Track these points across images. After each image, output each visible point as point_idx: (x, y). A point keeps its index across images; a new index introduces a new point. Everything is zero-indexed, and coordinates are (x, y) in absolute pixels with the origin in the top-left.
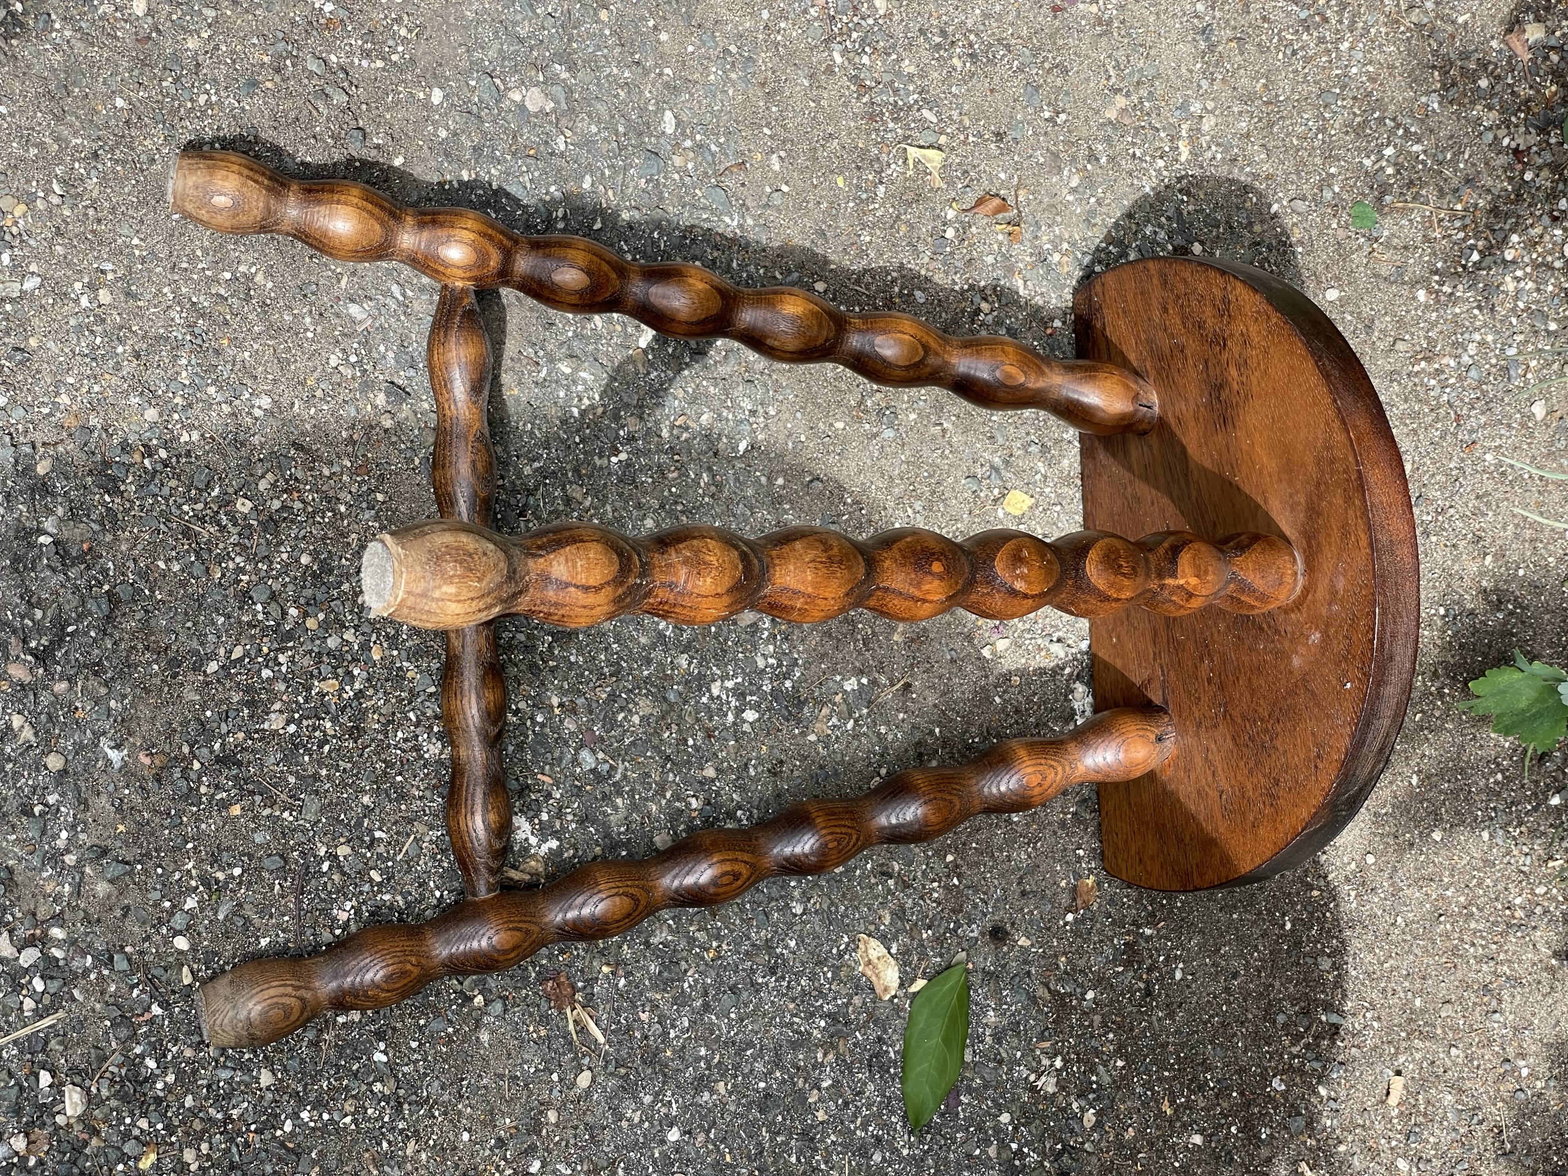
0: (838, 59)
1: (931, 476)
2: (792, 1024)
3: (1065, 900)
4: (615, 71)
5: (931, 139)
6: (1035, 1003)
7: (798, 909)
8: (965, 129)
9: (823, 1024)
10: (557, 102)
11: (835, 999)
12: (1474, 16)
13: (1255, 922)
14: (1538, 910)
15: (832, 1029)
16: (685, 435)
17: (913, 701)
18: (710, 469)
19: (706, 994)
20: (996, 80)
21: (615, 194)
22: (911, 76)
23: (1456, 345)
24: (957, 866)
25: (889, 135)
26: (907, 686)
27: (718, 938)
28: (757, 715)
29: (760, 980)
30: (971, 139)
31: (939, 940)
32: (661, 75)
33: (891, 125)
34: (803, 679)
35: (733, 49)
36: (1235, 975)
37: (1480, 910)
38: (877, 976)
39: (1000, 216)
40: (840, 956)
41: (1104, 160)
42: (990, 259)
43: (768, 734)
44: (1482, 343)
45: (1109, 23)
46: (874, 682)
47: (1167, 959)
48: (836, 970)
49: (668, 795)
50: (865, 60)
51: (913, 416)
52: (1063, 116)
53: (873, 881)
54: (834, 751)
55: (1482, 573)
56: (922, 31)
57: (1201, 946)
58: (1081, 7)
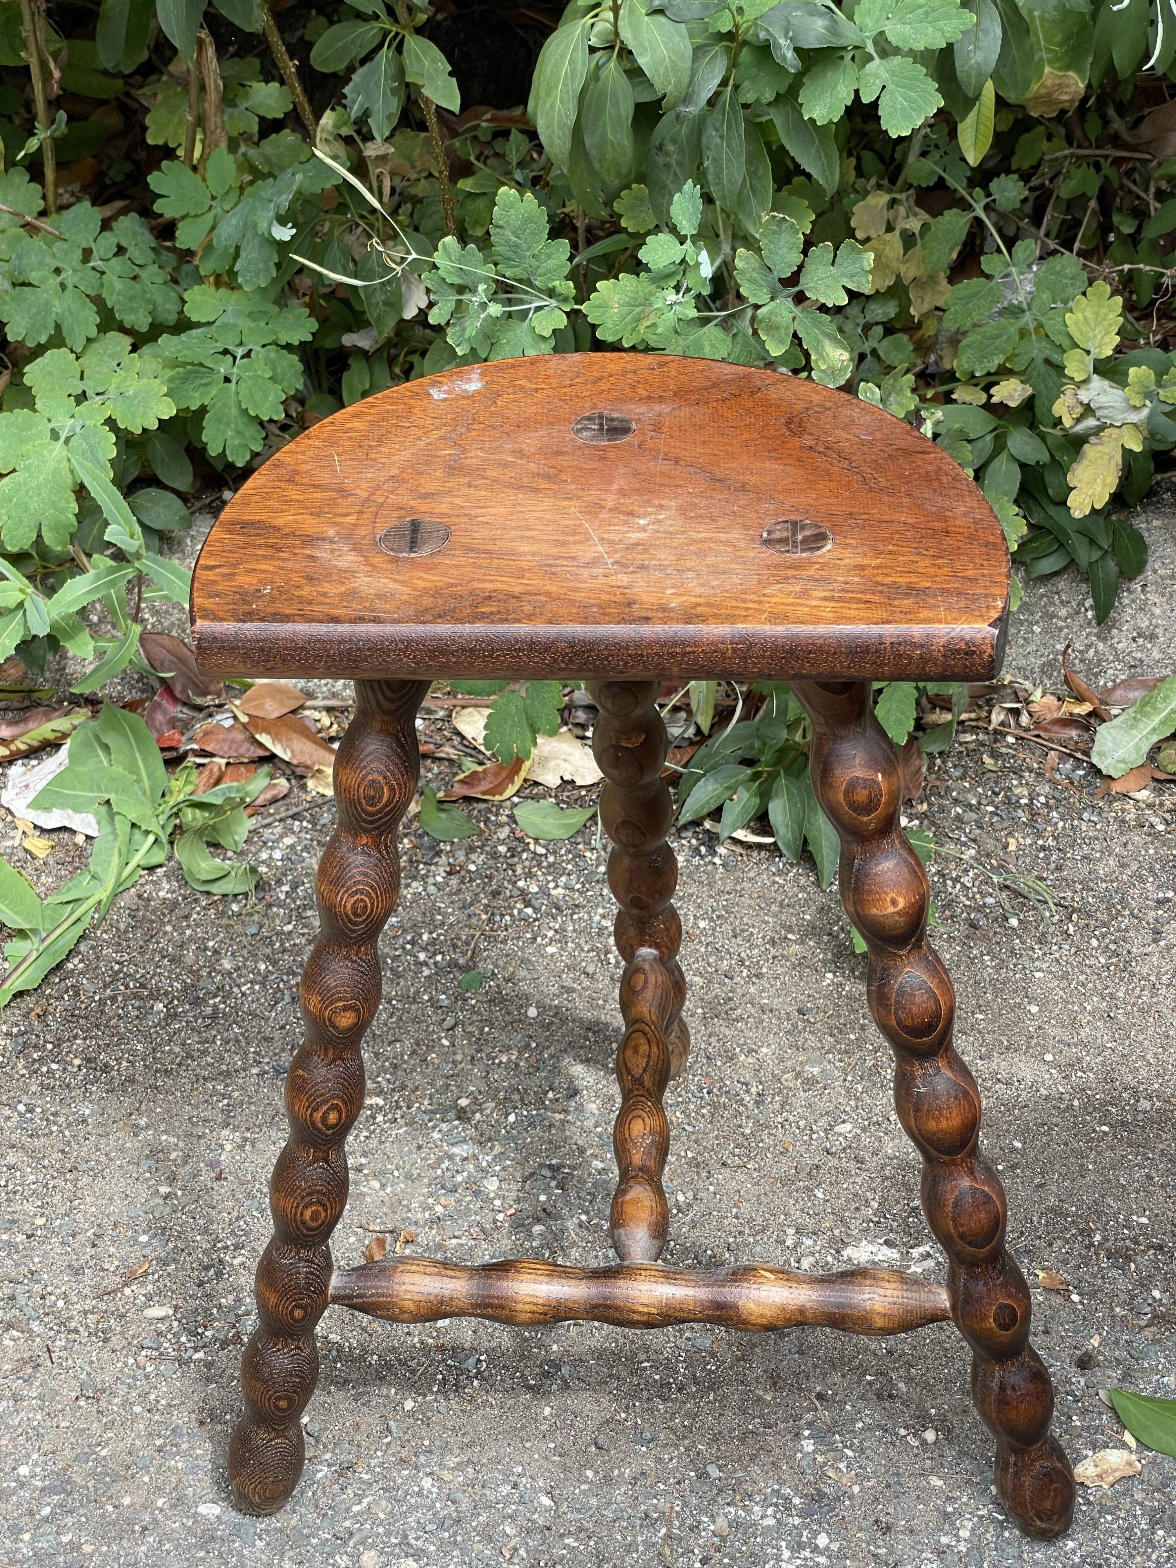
0: (200, 1355)
3: (1056, 1299)
4: (143, 1548)
6: (1159, 1341)
9: (1161, 1533)
11: (1135, 1516)
13: (1099, 1154)
14: (1113, 947)
15: (1167, 1524)
16: (522, 1552)
17: (835, 1394)
18: (562, 1536)
23: (600, 934)
26: (820, 1397)
28: (824, 1534)
31: (1084, 1412)
32: (161, 1510)
34: (795, 1489)
35: (159, 1442)
36: (1149, 1177)
37: (1107, 987)
38: (1115, 1471)
39: (388, 1248)
40: (1089, 1504)
41: (363, 1161)
43: (845, 1528)
44: (603, 917)
45: (245, 1139)
46: (810, 1425)
47: (1128, 1228)
48: (1104, 1511)
50: (209, 1334)
54: (874, 1472)
55: (803, 943)
56: (200, 1285)
57: (1117, 1199)
58: (223, 1158)
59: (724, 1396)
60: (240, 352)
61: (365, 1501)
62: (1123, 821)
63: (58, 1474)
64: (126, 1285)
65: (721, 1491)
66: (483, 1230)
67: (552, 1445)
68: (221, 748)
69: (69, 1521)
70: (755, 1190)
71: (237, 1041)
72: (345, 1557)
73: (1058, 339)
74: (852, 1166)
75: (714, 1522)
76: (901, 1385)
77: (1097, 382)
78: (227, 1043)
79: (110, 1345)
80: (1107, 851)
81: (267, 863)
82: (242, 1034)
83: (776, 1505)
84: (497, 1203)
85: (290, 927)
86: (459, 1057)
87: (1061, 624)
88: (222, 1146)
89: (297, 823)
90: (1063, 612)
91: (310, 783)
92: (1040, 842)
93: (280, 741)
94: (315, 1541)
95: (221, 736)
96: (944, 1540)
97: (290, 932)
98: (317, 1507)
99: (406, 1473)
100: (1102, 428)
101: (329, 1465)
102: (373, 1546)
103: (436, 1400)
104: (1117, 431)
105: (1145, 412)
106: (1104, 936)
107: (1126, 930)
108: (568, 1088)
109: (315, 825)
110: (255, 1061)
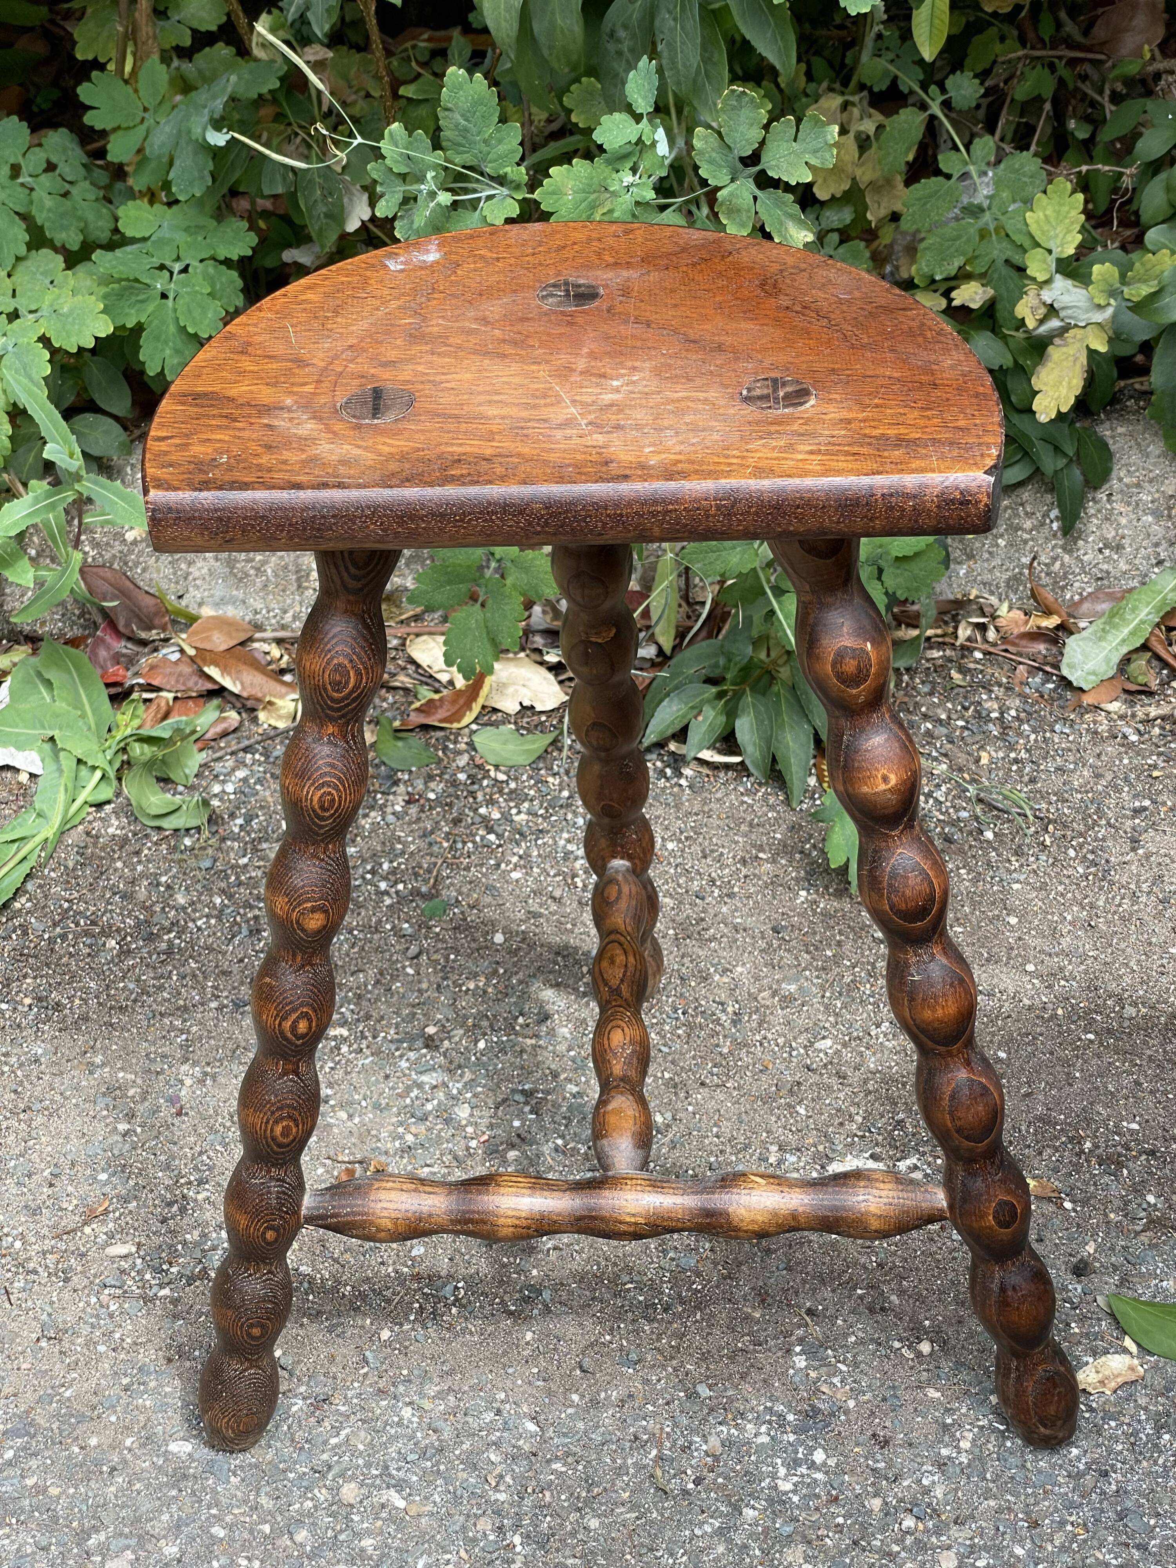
0: (166, 1292)
1: (599, 1265)
2: (1165, 1466)
3: (1049, 1208)
4: (113, 1489)
6: (1156, 1246)
9: (1167, 1437)
10: (128, 1547)
11: (1139, 1421)
13: (1085, 1061)
14: (1091, 857)
16: (508, 1479)
17: (825, 1309)
18: (549, 1461)
19: (1127, 1545)
21: (238, 1507)
23: (565, 859)
26: (810, 1312)
27: (1063, 1523)
28: (820, 1450)
29: (1114, 1487)
31: (1082, 1319)
32: (130, 1450)
34: (789, 1406)
35: (125, 1381)
36: (1137, 1083)
37: (1086, 897)
38: (1118, 1376)
40: (1092, 1410)
43: (842, 1444)
44: (569, 841)
46: (801, 1341)
47: (1118, 1134)
48: (1107, 1417)
49: (896, 1548)
54: (869, 1386)
55: (774, 861)
56: (164, 1221)
57: (1106, 1106)
58: (183, 1093)
59: (712, 1315)
60: (177, 267)
61: (343, 1433)
62: (1096, 733)
63: (20, 1417)
64: (85, 1223)
65: (711, 1410)
66: (456, 1158)
67: (536, 1370)
68: (168, 682)
69: (34, 1463)
70: (734, 1109)
71: (194, 976)
72: (324, 1491)
73: (1018, 238)
74: (834, 1081)
75: (706, 1442)
76: (894, 1298)
77: (1061, 283)
78: (184, 978)
79: (71, 1284)
80: (1081, 762)
81: (220, 796)
82: (199, 969)
83: (770, 1422)
84: (470, 1130)
85: (245, 860)
86: (424, 986)
87: (1026, 536)
88: (181, 1082)
89: (249, 756)
90: (1028, 524)
91: (262, 716)
92: (1013, 755)
93: (229, 674)
94: (291, 1475)
95: (168, 670)
96: (945, 1452)
97: (246, 865)
98: (293, 1441)
99: (384, 1403)
100: (1066, 329)
101: (304, 1399)
102: (353, 1478)
103: (413, 1329)
104: (1082, 331)
105: (1110, 311)
106: (1081, 846)
107: (1104, 840)
108: (539, 1013)
109: (267, 757)
110: (213, 995)
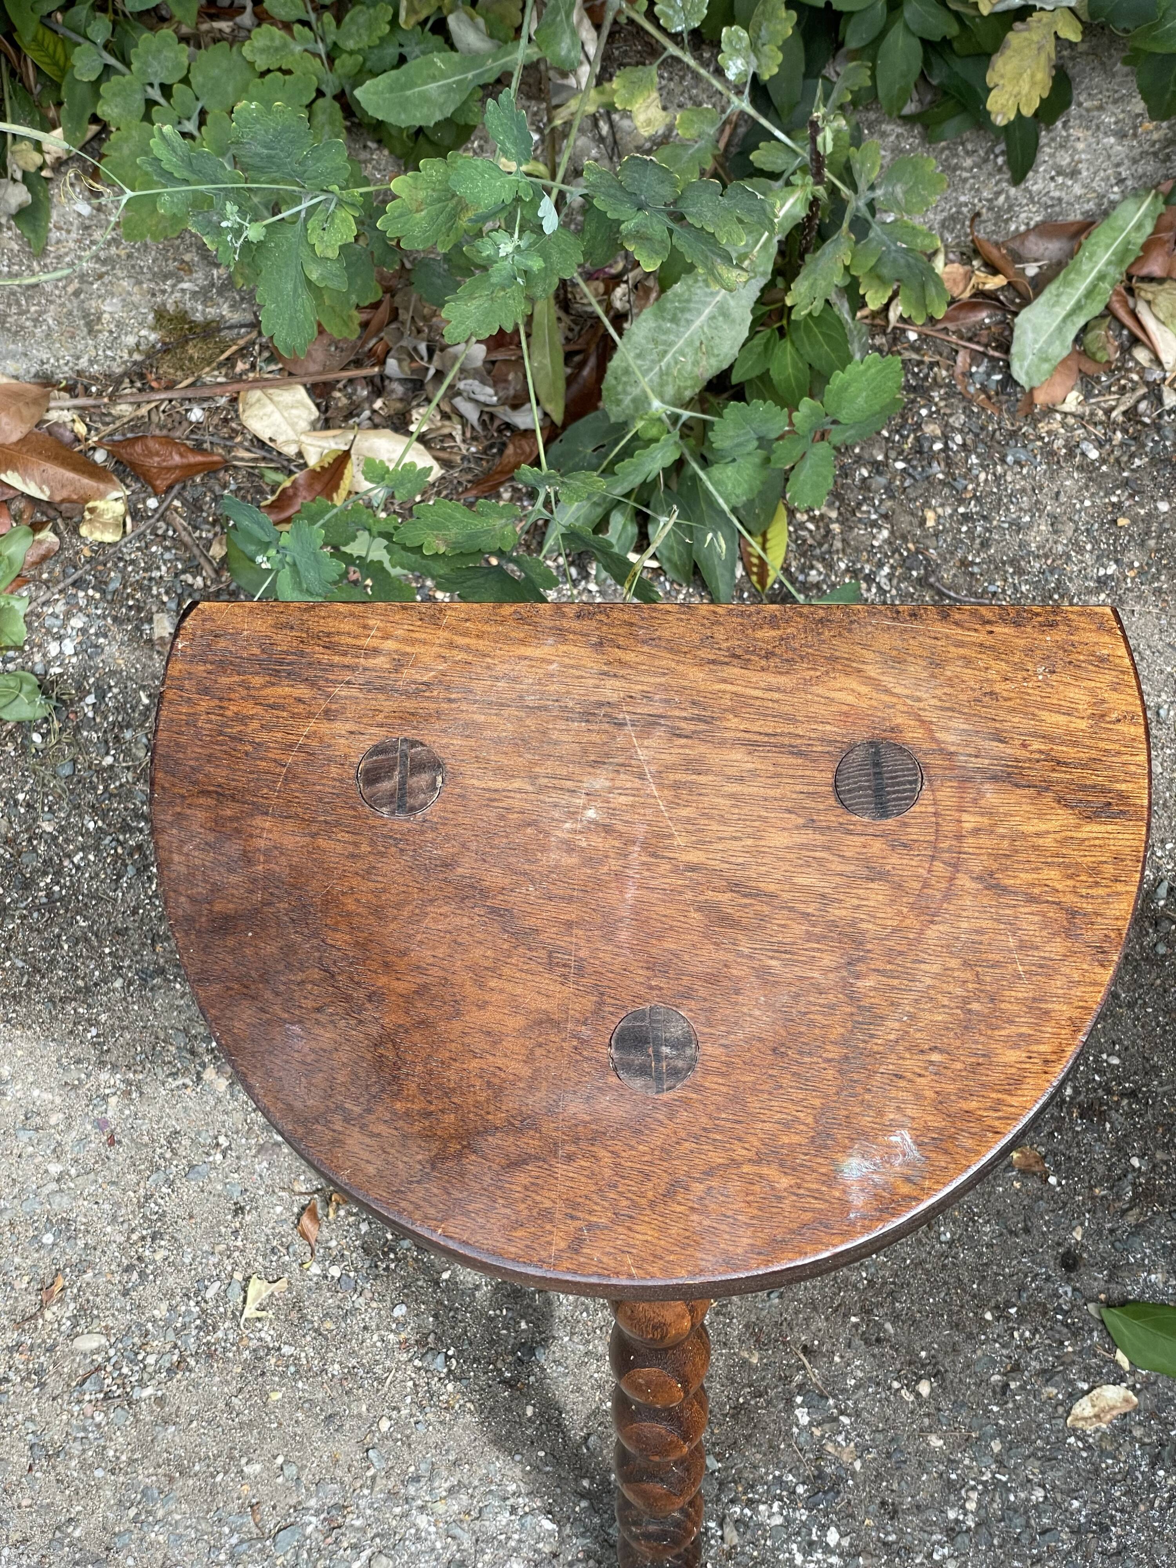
0: (149, 1391)
1: (587, 1310)
2: (1161, 1508)
3: (1033, 1184)
5: (236, 1288)
6: (1142, 1226)
7: (1039, 1494)
8: (228, 1249)
9: (1161, 1473)
11: (1135, 1457)
12: (143, 688)
15: (1168, 1463)
17: (822, 1344)
20: (180, 1212)
22: (172, 1309)
24: (997, 1307)
25: (231, 1337)
26: (806, 1350)
28: (833, 1529)
29: (1114, 1544)
30: (239, 1243)
31: (1075, 1333)
33: (220, 1334)
34: (798, 1475)
35: (132, 1512)
38: (1112, 1408)
39: (320, 1212)
40: (1088, 1448)
42: (364, 1228)
43: (852, 1516)
45: (128, 1083)
46: (801, 1388)
47: (1099, 1071)
48: (1103, 1453)
50: (151, 1360)
51: (523, 1325)
52: (222, 1140)
53: (1010, 1405)
54: (873, 1440)
56: (125, 1293)
58: (110, 1114)
61: (364, 1556)
62: (1053, 453)
64: (44, 1305)
65: (722, 1484)
67: (542, 1454)
71: (87, 940)
75: (721, 1527)
76: (888, 1326)
78: (77, 944)
79: (48, 1390)
80: (1037, 507)
81: (59, 661)
82: (90, 927)
83: (781, 1498)
85: (109, 760)
87: (965, 175)
88: (105, 1099)
89: (81, 594)
90: (968, 162)
91: (84, 529)
92: (961, 510)
93: (32, 475)
96: (952, 1515)
97: (111, 767)
99: (397, 1509)
101: (317, 1513)
103: (411, 1414)
104: (1049, 15)
109: (103, 592)
110: (114, 967)
